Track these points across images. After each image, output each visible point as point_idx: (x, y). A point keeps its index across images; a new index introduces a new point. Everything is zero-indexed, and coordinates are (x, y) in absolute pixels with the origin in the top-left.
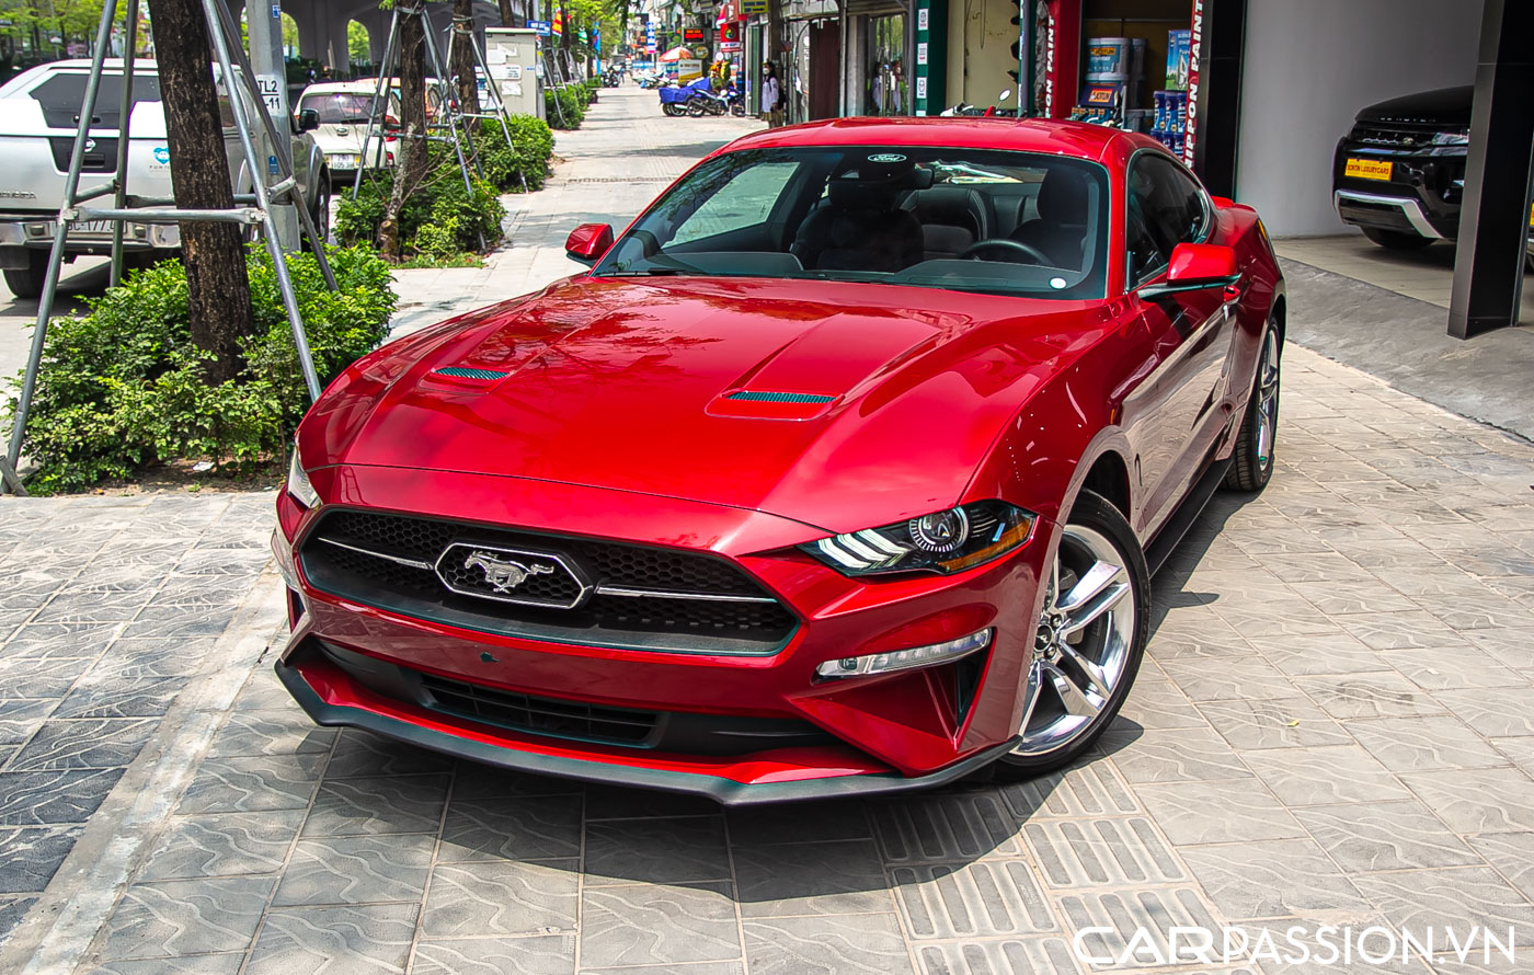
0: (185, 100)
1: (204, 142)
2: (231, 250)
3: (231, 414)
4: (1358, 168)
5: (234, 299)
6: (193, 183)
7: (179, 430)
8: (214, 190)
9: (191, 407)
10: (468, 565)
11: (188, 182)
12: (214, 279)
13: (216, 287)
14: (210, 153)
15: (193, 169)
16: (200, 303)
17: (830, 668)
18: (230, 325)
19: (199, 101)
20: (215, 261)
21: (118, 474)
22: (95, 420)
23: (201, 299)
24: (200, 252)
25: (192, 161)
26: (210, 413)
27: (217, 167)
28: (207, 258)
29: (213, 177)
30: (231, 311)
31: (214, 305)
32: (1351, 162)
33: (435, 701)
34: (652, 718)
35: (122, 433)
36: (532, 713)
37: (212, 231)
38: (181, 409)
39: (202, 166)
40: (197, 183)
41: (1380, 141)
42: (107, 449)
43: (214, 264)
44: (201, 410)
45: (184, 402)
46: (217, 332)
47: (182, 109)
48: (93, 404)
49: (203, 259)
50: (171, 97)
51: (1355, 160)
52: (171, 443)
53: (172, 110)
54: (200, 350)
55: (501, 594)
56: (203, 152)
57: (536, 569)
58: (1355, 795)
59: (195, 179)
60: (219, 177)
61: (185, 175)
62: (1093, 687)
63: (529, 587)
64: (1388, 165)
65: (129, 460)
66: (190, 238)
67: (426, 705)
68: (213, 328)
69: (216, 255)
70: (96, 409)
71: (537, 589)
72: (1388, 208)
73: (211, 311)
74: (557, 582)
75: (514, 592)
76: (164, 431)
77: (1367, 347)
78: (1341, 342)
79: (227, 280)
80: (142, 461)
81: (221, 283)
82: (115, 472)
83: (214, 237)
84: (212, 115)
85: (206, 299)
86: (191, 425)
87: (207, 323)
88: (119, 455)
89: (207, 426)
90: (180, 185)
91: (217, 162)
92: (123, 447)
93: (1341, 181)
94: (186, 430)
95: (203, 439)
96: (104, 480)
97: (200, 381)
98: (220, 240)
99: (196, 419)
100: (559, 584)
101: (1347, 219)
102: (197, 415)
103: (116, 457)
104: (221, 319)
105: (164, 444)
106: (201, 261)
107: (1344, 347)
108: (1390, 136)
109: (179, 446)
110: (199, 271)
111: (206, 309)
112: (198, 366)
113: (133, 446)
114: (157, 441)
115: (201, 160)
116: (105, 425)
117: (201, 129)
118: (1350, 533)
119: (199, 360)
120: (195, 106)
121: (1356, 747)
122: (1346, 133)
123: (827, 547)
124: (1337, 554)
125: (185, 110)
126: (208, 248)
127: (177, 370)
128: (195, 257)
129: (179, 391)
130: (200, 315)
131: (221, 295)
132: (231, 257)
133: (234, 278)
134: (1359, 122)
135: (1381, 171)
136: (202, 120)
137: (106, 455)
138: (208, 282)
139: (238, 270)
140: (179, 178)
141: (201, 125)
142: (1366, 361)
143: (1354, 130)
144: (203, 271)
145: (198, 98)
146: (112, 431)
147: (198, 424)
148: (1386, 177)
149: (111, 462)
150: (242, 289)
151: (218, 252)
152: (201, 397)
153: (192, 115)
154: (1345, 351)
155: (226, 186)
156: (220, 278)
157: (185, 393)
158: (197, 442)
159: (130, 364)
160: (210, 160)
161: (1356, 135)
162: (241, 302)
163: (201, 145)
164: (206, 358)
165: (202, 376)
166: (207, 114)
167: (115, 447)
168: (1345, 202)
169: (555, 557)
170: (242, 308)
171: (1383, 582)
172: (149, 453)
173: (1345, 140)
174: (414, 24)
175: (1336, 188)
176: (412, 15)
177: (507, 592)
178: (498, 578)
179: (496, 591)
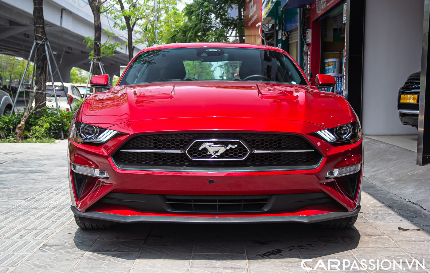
4: (405, 99)
10: (201, 148)
32: (402, 96)
33: (172, 209)
36: (219, 204)
51: (404, 95)
55: (214, 158)
57: (230, 146)
63: (227, 154)
64: (416, 96)
67: (169, 211)
75: (220, 157)
135: (413, 99)
148: (415, 102)
168: (402, 115)
169: (239, 141)
173: (402, 88)
174: (43, 49)
175: (399, 109)
176: (41, 44)
177: (217, 157)
178: (213, 152)
179: (212, 157)
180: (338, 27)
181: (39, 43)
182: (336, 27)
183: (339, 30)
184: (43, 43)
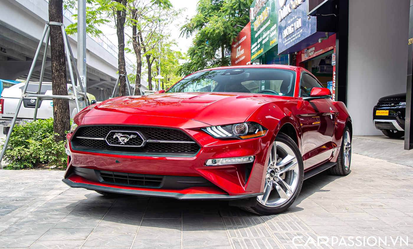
0: (58, 69)
1: (61, 80)
2: (66, 109)
3: (61, 149)
4: (379, 113)
5: (66, 122)
6: (58, 91)
7: (47, 153)
8: (63, 93)
9: (50, 148)
10: (114, 137)
11: (56, 91)
12: (61, 117)
13: (61, 119)
14: (63, 83)
15: (58, 87)
16: (56, 123)
17: (209, 162)
18: (64, 129)
19: (61, 70)
20: (61, 112)
21: (29, 166)
22: (24, 150)
23: (57, 122)
24: (58, 109)
25: (58, 85)
26: (56, 149)
27: (64, 87)
28: (59, 111)
29: (63, 90)
30: (65, 125)
31: (60, 124)
32: (377, 111)
33: (103, 180)
34: (161, 179)
35: (31, 155)
36: (129, 180)
37: (61, 104)
38: (48, 148)
39: (60, 87)
40: (59, 91)
41: (385, 105)
42: (27, 159)
43: (61, 113)
44: (53, 148)
45: (49, 146)
46: (60, 131)
47: (56, 71)
48: (24, 146)
49: (58, 111)
50: (54, 68)
51: (378, 111)
52: (44, 157)
53: (54, 72)
54: (55, 133)
55: (122, 144)
56: (61, 83)
57: (132, 136)
58: (363, 220)
59: (58, 90)
60: (65, 90)
61: (56, 89)
62: (288, 191)
63: (130, 142)
64: (388, 111)
65: (32, 162)
66: (55, 106)
67: (101, 181)
68: (59, 130)
69: (62, 110)
70: (25, 147)
71: (132, 143)
72: (388, 123)
73: (59, 125)
74: (137, 140)
75: (126, 144)
76: (43, 153)
77: (381, 154)
78: (374, 154)
79: (64, 117)
80: (35, 163)
81: (63, 118)
82: (28, 165)
83: (62, 105)
84: (64, 74)
85: (58, 122)
86: (50, 152)
87: (58, 129)
88: (30, 161)
89: (54, 152)
90: (54, 91)
91: (64, 86)
92: (31, 159)
93: (375, 117)
94: (49, 154)
95: (53, 157)
96: (25, 167)
97: (54, 141)
98: (63, 106)
99: (52, 151)
100: (138, 140)
101: (378, 127)
102: (52, 150)
103: (29, 162)
104: (62, 128)
105: (42, 157)
106: (58, 112)
107: (375, 155)
108: (388, 104)
109: (46, 158)
110: (57, 114)
111: (58, 125)
112: (54, 137)
113: (34, 158)
114: (40, 156)
115: (60, 85)
116: (27, 152)
117: (61, 77)
118: (371, 182)
119: (54, 135)
120: (60, 71)
121: (365, 213)
122: (376, 105)
123: (209, 130)
124: (366, 185)
125: (57, 72)
126: (60, 108)
127: (48, 137)
128: (56, 110)
129: (48, 143)
130: (56, 127)
131: (62, 121)
132: (66, 111)
133: (66, 117)
134: (379, 101)
135: (386, 113)
136: (62, 75)
137: (26, 161)
138: (59, 117)
139: (67, 115)
140: (54, 89)
141: (61, 76)
142: (381, 157)
143: (378, 103)
144: (58, 114)
145: (61, 69)
146: (29, 153)
147: (52, 152)
148: (387, 114)
149: (28, 163)
150: (68, 120)
151: (62, 109)
152: (54, 145)
153: (59, 73)
154: (376, 155)
155: (66, 92)
156: (62, 117)
157: (50, 143)
158: (51, 157)
159: (36, 137)
160: (63, 85)
161: (379, 104)
162: (67, 123)
163: (60, 81)
164: (56, 135)
165: (55, 140)
166: (63, 73)
167: (28, 159)
168: (377, 123)
169: (137, 132)
170: (68, 125)
171: (378, 189)
172: (38, 160)
173: (376, 106)
174: (124, 79)
175: (374, 119)
176: (123, 76)
177: (124, 144)
178: (122, 140)
179: (121, 144)
180: (315, 67)
181: (122, 76)
182: (314, 67)
183: (315, 69)
184: (125, 75)
